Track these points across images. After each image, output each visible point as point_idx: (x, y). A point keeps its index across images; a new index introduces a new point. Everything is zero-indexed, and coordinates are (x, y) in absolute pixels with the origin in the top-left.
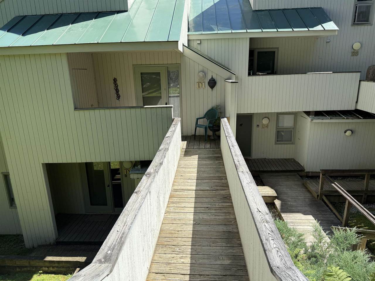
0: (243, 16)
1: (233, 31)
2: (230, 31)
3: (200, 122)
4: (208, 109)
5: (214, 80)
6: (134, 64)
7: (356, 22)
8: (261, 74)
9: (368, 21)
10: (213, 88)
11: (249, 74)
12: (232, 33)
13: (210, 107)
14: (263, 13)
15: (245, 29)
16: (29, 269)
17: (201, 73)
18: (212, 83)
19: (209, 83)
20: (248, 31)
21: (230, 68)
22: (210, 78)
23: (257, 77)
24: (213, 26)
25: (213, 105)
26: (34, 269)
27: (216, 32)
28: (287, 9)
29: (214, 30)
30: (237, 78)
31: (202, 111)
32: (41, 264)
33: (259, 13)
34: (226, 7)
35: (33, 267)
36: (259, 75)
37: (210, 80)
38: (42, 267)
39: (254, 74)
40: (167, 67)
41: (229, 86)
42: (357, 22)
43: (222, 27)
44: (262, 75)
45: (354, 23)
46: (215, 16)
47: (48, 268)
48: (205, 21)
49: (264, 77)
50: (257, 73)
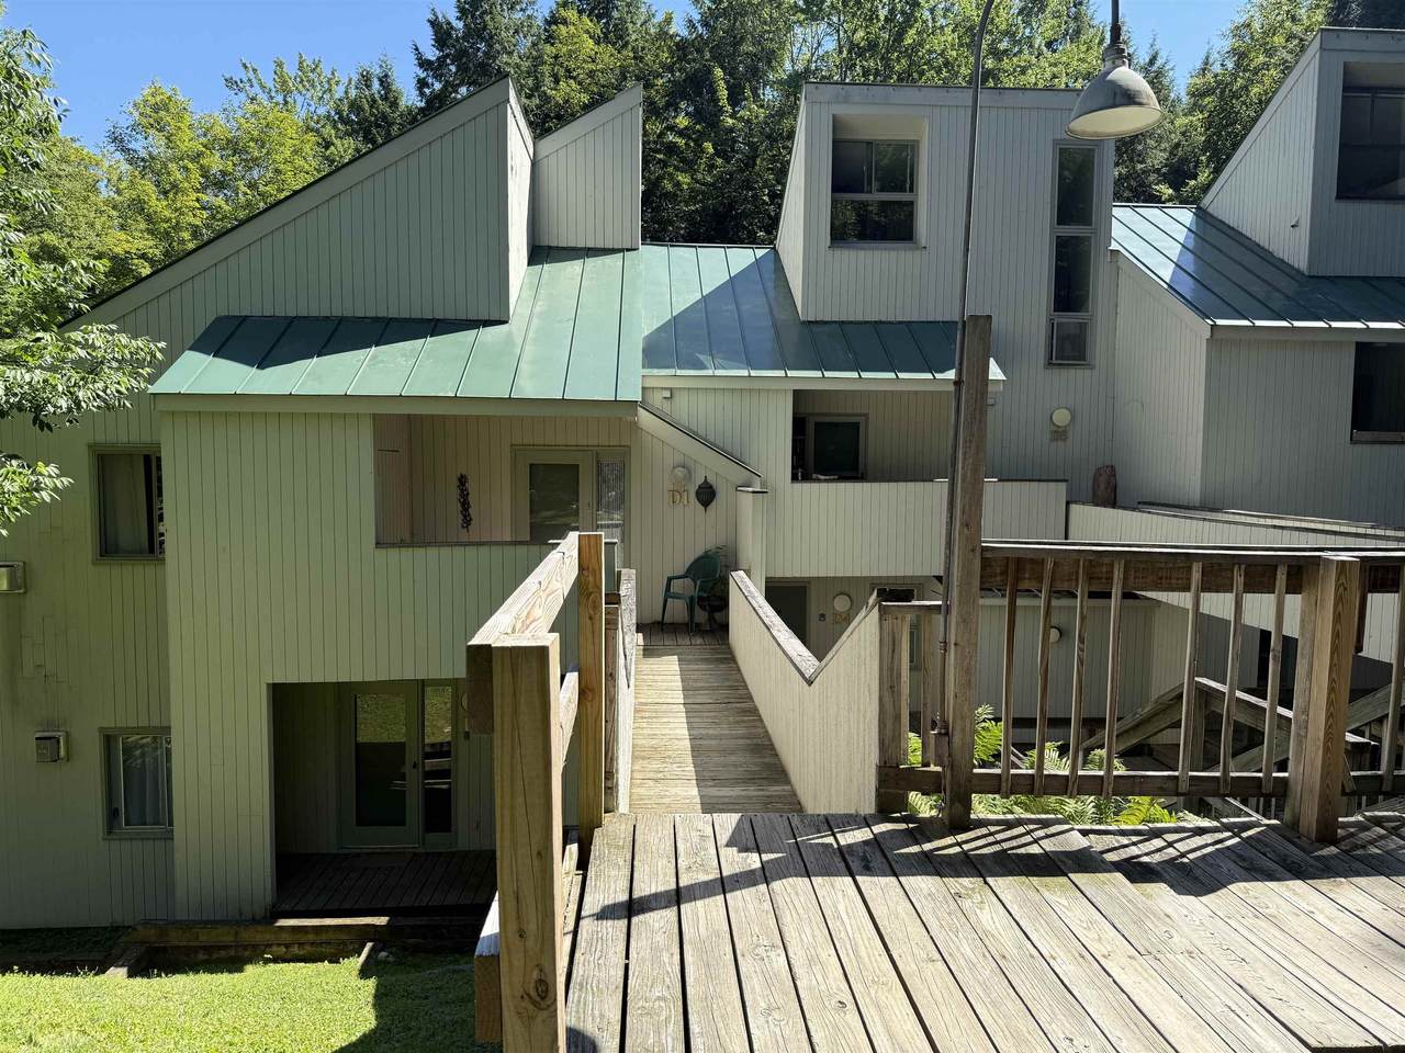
0: (777, 333)
1: (753, 373)
2: (745, 373)
3: (677, 586)
4: (697, 556)
5: (711, 487)
6: (514, 442)
7: (1054, 361)
8: (822, 477)
9: (1084, 360)
10: (708, 505)
11: (794, 478)
12: (750, 376)
13: (700, 552)
14: (826, 328)
15: (781, 369)
16: (232, 953)
17: (681, 469)
18: (706, 495)
19: (697, 493)
20: (790, 373)
21: (747, 461)
22: (700, 481)
23: (815, 486)
24: (702, 357)
25: (708, 547)
26: (247, 953)
27: (709, 372)
28: (884, 323)
29: (705, 368)
30: (763, 484)
31: (682, 560)
32: (268, 936)
33: (815, 329)
34: (732, 307)
35: (245, 948)
36: (819, 480)
37: (700, 487)
38: (270, 946)
39: (807, 478)
40: (597, 454)
41: (746, 501)
42: (1056, 359)
43: (725, 359)
44: (826, 481)
45: (1050, 364)
46: (706, 331)
47: (286, 948)
48: (681, 344)
49: (832, 486)
50: (814, 476)
